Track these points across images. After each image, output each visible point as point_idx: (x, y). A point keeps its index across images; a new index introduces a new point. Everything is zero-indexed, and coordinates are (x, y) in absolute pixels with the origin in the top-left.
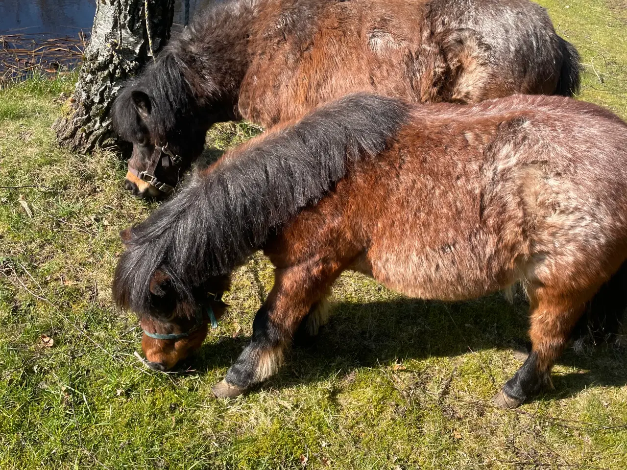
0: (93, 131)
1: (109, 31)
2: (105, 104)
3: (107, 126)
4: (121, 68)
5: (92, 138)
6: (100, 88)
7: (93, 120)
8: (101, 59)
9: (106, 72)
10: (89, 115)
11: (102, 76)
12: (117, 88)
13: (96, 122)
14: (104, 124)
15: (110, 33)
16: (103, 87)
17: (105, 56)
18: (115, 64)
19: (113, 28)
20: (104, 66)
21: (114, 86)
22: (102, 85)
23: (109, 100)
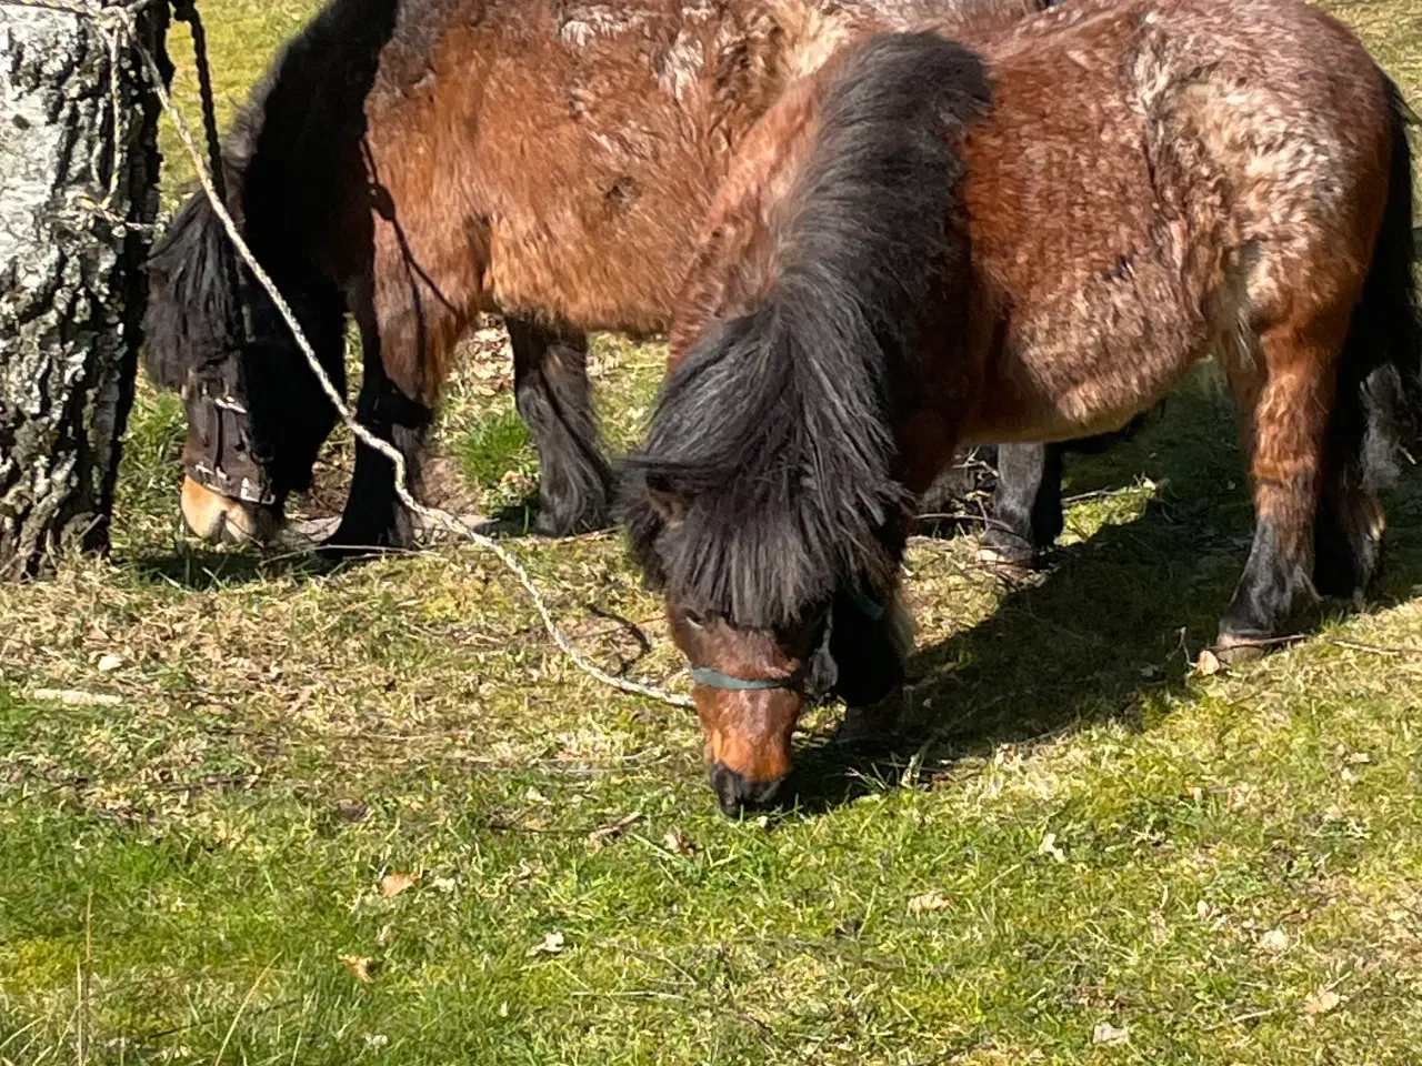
0: (30, 506)
1: (43, 199)
2: (57, 414)
3: (68, 480)
4: (88, 294)
5: (31, 526)
6: (37, 369)
7: (27, 473)
8: (32, 283)
9: (52, 318)
10: (14, 459)
11: (42, 330)
12: (80, 357)
13: (34, 475)
14: (59, 476)
15: (47, 204)
16: (44, 365)
17: (43, 271)
18: (71, 285)
19: (54, 187)
20: (43, 302)
21: (71, 354)
22: (41, 359)
23: (65, 397)
